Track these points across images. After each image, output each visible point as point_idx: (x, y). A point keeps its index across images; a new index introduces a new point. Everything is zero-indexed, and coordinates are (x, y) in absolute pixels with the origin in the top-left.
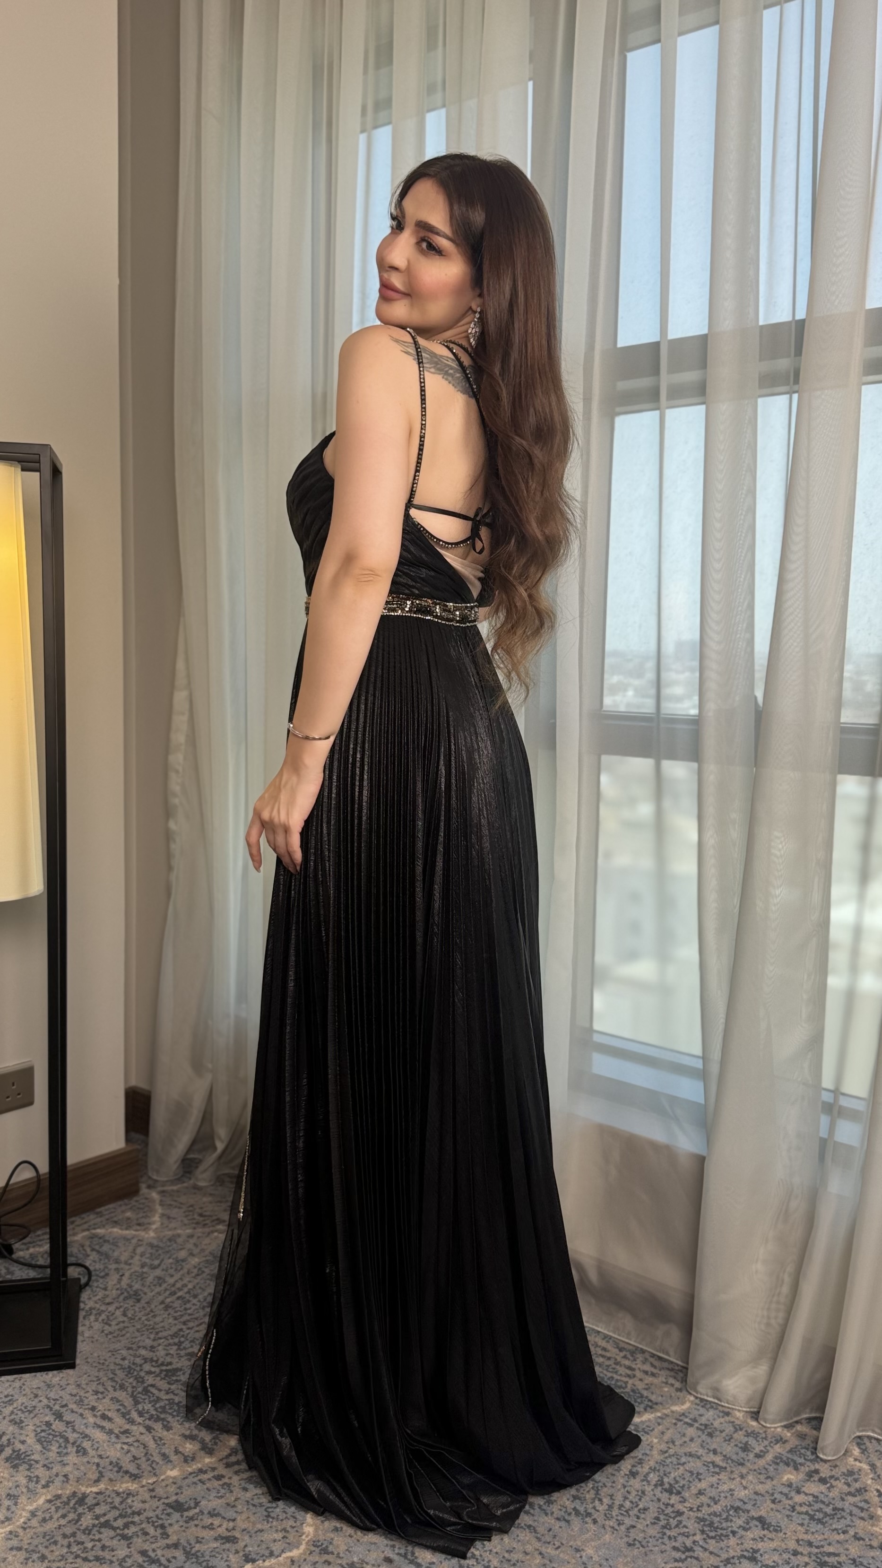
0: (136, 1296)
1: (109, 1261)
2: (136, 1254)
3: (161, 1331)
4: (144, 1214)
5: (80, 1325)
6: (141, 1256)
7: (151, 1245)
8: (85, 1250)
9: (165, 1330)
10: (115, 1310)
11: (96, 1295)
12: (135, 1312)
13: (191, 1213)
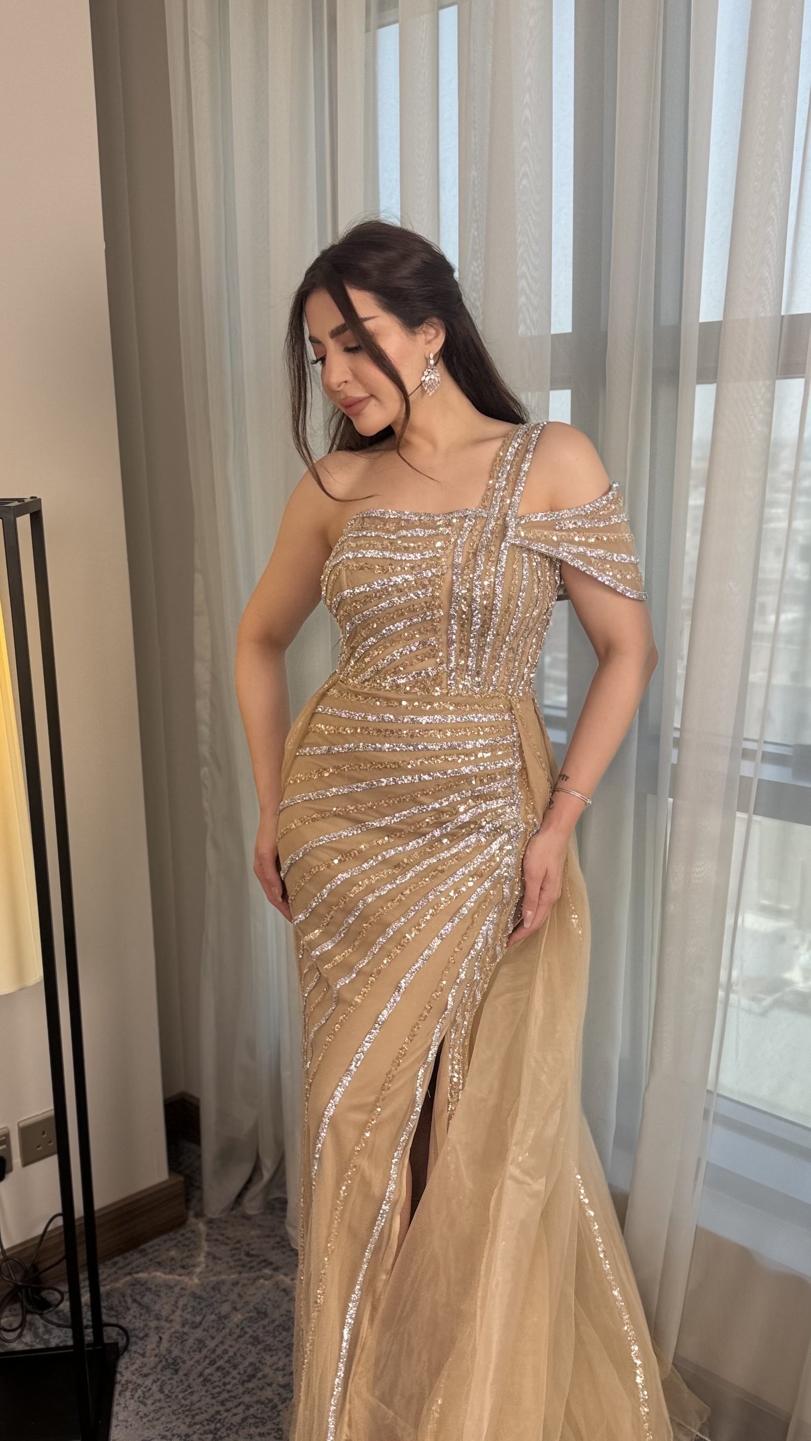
0: (174, 1365)
1: (150, 1317)
2: (177, 1307)
3: (197, 1414)
4: (190, 1253)
5: (115, 1403)
6: (183, 1310)
7: (194, 1295)
8: (126, 1302)
9: (202, 1413)
10: (152, 1384)
11: (133, 1364)
12: (172, 1388)
13: (237, 1252)
